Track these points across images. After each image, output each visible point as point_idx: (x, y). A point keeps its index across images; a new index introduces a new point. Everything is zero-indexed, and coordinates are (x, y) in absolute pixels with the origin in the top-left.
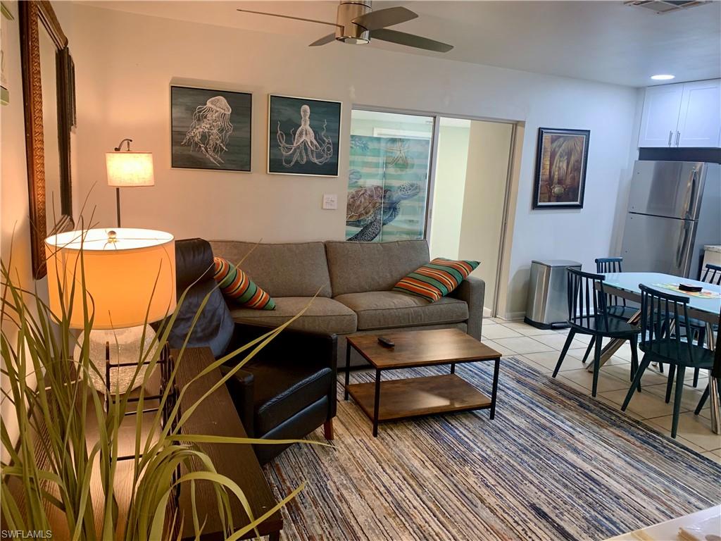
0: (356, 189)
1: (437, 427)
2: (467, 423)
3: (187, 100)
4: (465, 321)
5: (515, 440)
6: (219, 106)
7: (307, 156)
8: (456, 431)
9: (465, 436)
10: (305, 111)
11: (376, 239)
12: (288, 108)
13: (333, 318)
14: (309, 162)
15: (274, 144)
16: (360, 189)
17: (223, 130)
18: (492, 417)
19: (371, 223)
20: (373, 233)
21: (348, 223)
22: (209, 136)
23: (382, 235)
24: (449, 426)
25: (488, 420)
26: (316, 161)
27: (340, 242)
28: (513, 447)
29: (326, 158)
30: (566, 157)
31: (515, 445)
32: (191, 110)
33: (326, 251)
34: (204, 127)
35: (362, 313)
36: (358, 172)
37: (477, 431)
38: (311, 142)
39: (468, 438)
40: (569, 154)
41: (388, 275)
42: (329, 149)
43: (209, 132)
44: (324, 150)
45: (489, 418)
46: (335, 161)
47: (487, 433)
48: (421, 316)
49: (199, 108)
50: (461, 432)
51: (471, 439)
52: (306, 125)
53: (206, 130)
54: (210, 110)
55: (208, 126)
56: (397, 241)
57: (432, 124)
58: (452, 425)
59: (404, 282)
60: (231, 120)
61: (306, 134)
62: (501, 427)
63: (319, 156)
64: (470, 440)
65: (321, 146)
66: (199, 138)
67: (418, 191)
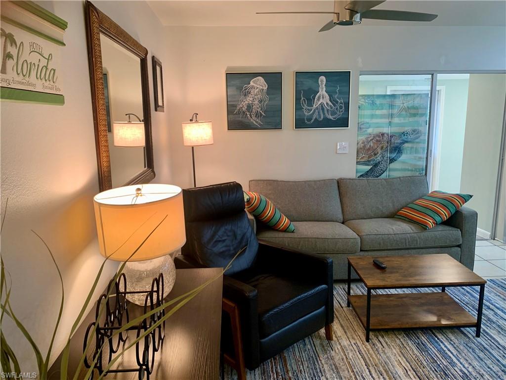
0: (366, 136)
1: (424, 338)
2: (453, 338)
3: (237, 82)
4: (459, 246)
5: (498, 361)
6: (259, 84)
7: (324, 114)
8: (441, 344)
9: (449, 350)
10: (322, 81)
11: (384, 176)
12: (308, 80)
13: (340, 240)
14: (326, 119)
15: (298, 107)
16: (369, 136)
17: (262, 101)
18: (478, 335)
19: (379, 162)
20: (381, 170)
21: (358, 163)
22: (253, 106)
23: (389, 171)
24: (434, 339)
25: (474, 337)
26: (331, 117)
27: (350, 179)
28: (495, 367)
29: (339, 114)
31: (498, 365)
32: (240, 88)
33: (338, 186)
34: (249, 99)
35: (364, 237)
36: (368, 123)
37: (462, 347)
38: (327, 104)
39: (452, 353)
41: (390, 204)
42: (341, 107)
43: (252, 103)
44: (337, 109)
45: (475, 335)
46: (345, 116)
47: (471, 350)
48: (417, 240)
49: (245, 87)
50: (445, 346)
51: (455, 354)
52: (322, 91)
53: (251, 102)
54: (253, 87)
55: (251, 99)
56: (400, 178)
57: (431, 80)
58: (438, 339)
59: (404, 212)
60: (268, 93)
61: (323, 98)
62: (486, 346)
63: (333, 113)
64: (453, 355)
65: (334, 105)
66: (246, 108)
67: (420, 135)
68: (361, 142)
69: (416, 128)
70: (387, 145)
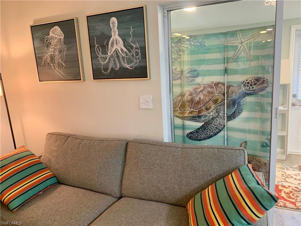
0: (194, 87)
3: (39, 34)
6: (57, 33)
7: (120, 62)
10: (113, 23)
12: (99, 24)
14: (122, 69)
15: (94, 57)
16: (198, 86)
17: (61, 51)
19: (213, 119)
20: (217, 128)
22: (54, 57)
23: (227, 131)
26: (127, 66)
29: (136, 63)
32: (42, 40)
34: (51, 50)
38: (122, 50)
42: (137, 54)
43: (54, 54)
44: (133, 56)
46: (143, 64)
49: (47, 38)
52: (115, 36)
53: (52, 53)
54: (52, 38)
55: (53, 50)
60: (65, 43)
61: (117, 43)
63: (129, 61)
65: (130, 51)
66: (50, 59)
67: (265, 86)
68: (187, 94)
69: (260, 76)
70: (223, 97)
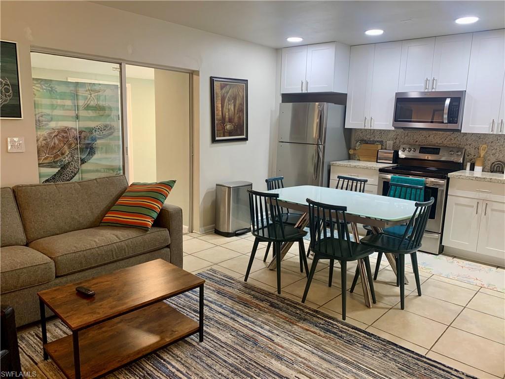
0: (49, 131)
1: (149, 367)
2: (179, 353)
4: (168, 246)
5: (225, 361)
8: (169, 366)
9: (178, 370)
11: (76, 178)
13: (25, 270)
16: (52, 131)
18: (201, 340)
19: (68, 163)
20: (72, 172)
21: (40, 165)
23: (82, 173)
24: (161, 363)
25: (198, 344)
27: (31, 186)
28: (225, 370)
30: (233, 101)
31: (226, 367)
33: (15, 197)
35: (59, 258)
36: (49, 115)
37: (189, 361)
39: (181, 372)
40: (235, 99)
41: (88, 212)
42: (7, 90)
45: (198, 340)
47: (198, 361)
48: (125, 249)
50: (174, 367)
51: (184, 372)
56: (96, 179)
58: (164, 360)
59: (109, 217)
62: (211, 349)
64: (183, 374)
67: (113, 131)
68: (41, 139)
69: (108, 123)
70: (76, 142)
